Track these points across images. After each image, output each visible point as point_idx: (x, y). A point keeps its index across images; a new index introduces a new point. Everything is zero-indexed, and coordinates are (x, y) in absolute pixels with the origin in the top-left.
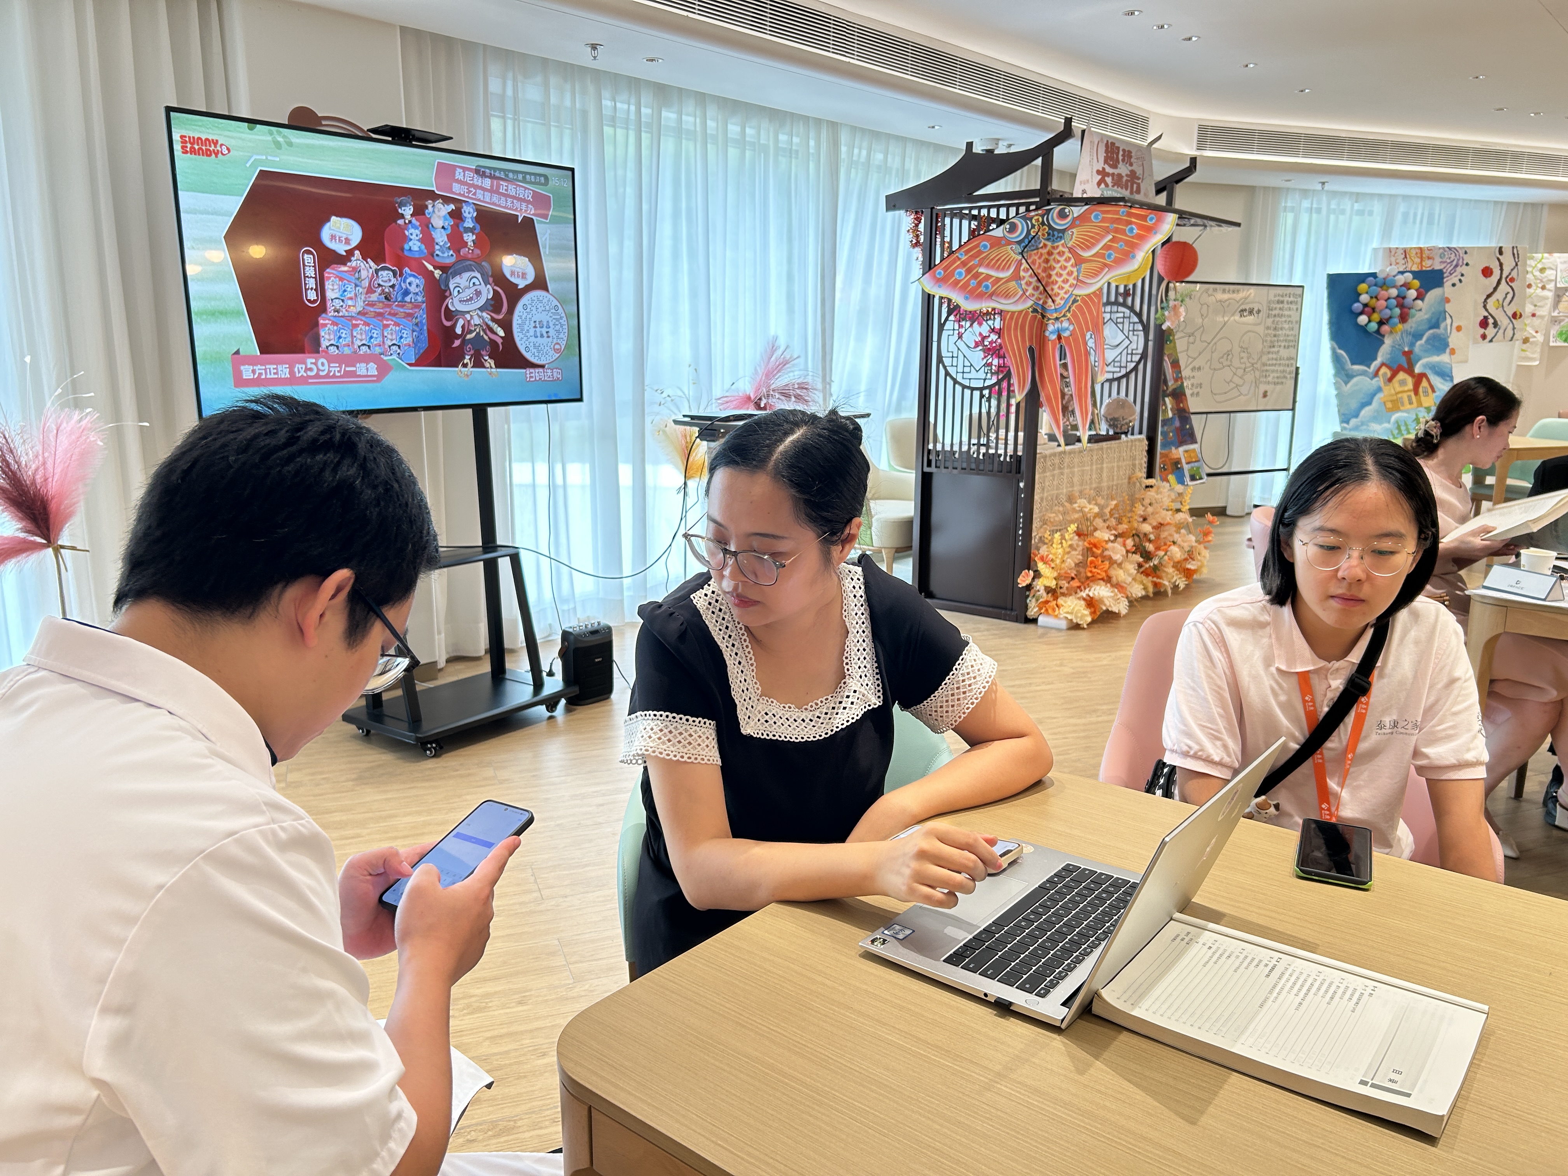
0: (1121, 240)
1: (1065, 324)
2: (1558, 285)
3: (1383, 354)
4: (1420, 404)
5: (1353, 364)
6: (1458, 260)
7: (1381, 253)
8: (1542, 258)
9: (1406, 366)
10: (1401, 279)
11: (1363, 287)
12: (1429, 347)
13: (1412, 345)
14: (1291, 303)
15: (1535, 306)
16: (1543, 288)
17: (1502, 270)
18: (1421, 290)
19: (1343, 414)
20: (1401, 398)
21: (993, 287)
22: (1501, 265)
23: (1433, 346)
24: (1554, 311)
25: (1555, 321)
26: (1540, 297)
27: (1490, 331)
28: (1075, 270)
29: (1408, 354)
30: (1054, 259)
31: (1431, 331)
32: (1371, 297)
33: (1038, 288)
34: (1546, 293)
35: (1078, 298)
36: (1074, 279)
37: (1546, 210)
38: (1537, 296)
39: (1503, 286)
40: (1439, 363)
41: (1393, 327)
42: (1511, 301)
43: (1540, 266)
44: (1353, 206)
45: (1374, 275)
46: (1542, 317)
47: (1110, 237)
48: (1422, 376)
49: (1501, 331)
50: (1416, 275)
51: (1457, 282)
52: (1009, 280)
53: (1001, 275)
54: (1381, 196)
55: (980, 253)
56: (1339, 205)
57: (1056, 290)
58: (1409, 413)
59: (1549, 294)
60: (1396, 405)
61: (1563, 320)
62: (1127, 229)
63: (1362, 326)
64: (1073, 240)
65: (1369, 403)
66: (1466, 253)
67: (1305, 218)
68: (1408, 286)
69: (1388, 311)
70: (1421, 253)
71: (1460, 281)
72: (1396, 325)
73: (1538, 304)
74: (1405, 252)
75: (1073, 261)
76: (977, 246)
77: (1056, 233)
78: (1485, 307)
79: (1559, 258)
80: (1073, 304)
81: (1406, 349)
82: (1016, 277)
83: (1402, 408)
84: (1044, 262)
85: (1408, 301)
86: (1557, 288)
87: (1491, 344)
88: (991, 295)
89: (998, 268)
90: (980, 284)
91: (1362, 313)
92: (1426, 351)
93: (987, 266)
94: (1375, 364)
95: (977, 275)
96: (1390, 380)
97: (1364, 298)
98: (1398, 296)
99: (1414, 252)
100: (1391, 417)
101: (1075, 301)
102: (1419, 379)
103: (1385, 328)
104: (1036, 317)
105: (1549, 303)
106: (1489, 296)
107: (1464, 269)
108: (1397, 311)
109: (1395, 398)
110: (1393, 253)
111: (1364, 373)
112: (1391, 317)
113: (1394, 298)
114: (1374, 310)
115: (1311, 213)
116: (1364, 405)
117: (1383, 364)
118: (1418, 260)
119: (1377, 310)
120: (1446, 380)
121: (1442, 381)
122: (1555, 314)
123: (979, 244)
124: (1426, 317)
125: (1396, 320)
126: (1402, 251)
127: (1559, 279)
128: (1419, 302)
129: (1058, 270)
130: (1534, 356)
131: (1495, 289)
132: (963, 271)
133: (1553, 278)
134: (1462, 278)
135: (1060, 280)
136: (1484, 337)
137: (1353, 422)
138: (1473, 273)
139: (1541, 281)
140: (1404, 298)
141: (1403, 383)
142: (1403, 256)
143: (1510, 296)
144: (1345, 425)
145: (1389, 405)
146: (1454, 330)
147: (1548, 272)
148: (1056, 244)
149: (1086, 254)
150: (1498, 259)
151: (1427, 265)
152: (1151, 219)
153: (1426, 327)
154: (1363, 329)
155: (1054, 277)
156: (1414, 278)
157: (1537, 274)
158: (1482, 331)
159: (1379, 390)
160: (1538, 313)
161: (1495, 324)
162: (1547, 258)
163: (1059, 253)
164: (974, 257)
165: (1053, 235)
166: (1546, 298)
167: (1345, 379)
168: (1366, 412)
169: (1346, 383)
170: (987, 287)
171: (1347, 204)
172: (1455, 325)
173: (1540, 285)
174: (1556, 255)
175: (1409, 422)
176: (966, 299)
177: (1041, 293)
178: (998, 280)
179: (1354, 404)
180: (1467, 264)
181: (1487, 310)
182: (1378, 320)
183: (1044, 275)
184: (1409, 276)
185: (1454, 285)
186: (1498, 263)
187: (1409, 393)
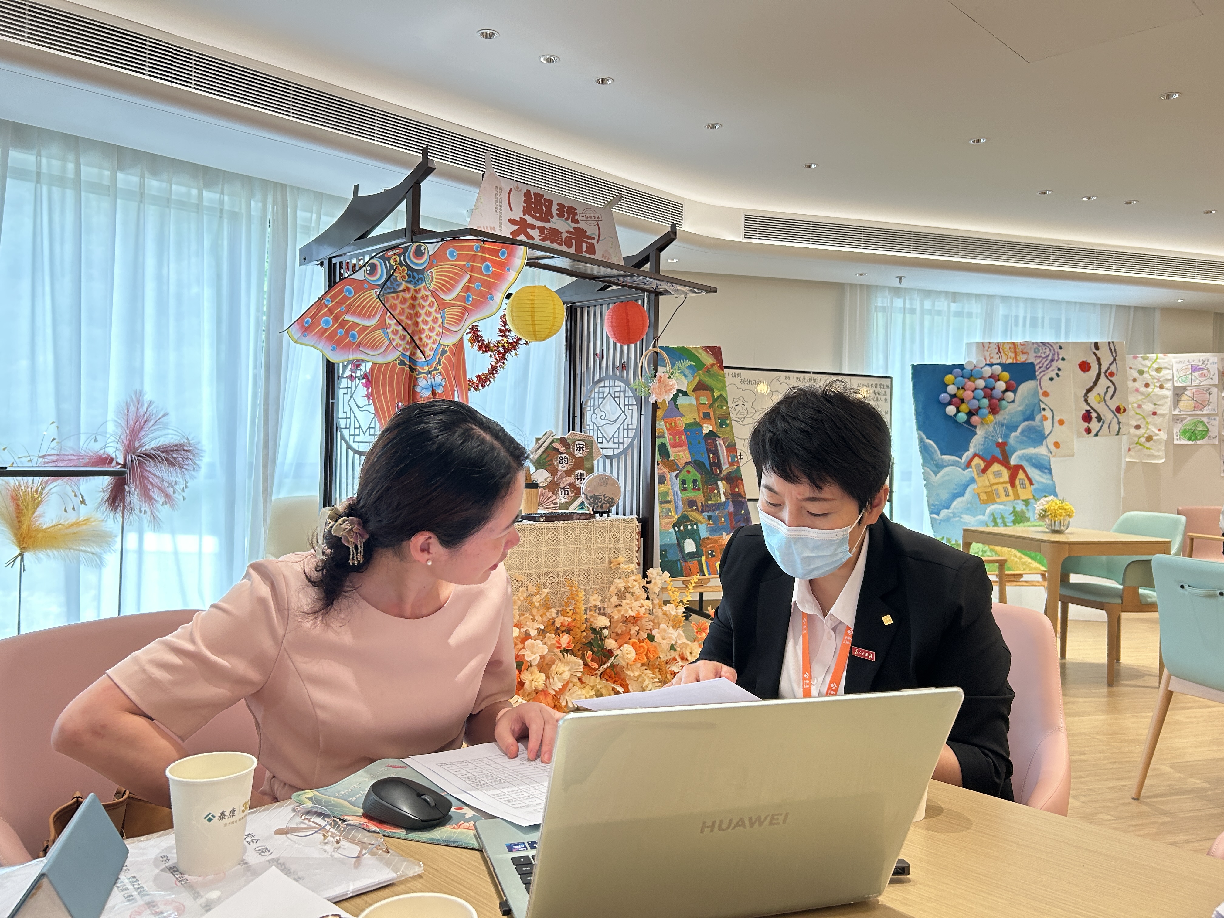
0: (479, 280)
1: (438, 379)
2: (1176, 384)
3: (976, 444)
4: (1017, 497)
5: (942, 454)
6: (1054, 355)
7: (974, 349)
8: (1157, 359)
9: (1001, 458)
10: (988, 371)
11: (949, 378)
12: (1024, 438)
13: (1007, 436)
14: (878, 393)
15: (1155, 404)
16: (1161, 387)
17: (1100, 365)
18: (1012, 382)
19: (933, 505)
20: (997, 490)
21: (359, 336)
22: (1098, 360)
23: (1029, 438)
24: (1175, 408)
25: (1177, 419)
26: (1160, 396)
27: (1094, 425)
28: (439, 316)
29: (1002, 446)
30: (419, 304)
31: (1026, 423)
32: (959, 388)
33: (404, 337)
34: (1164, 392)
35: (447, 349)
36: (440, 326)
37: (1158, 314)
38: (1156, 395)
39: (1103, 379)
40: (1036, 455)
41: (983, 418)
42: (1113, 396)
43: (1155, 366)
44: (949, 307)
45: (961, 367)
46: (1163, 415)
47: (468, 277)
48: (1019, 467)
49: (1106, 426)
50: (1005, 367)
51: (1054, 376)
52: (376, 328)
53: (366, 323)
54: (978, 296)
55: (346, 298)
56: (933, 305)
57: (425, 340)
58: (1005, 505)
59: (1169, 393)
60: (991, 498)
61: (1185, 418)
62: (483, 266)
63: (950, 416)
64: (434, 282)
65: (962, 494)
66: (1061, 348)
67: (898, 317)
68: (996, 378)
69: (975, 401)
70: (1015, 348)
71: (1058, 375)
72: (986, 415)
73: (1157, 403)
74: (998, 346)
75: (436, 305)
76: (341, 291)
77: (415, 274)
78: (1086, 401)
79: (1175, 358)
80: (442, 355)
81: (1000, 441)
82: (382, 325)
83: (997, 500)
84: (409, 307)
85: (997, 392)
86: (1175, 388)
87: (1096, 438)
88: (359, 345)
89: (364, 316)
90: (347, 332)
91: (950, 403)
92: (1021, 443)
93: (354, 313)
94: (967, 455)
95: (342, 324)
96: (984, 471)
97: (952, 389)
98: (985, 387)
99: (1007, 347)
100: (986, 509)
101: (444, 352)
102: (1015, 471)
103: (975, 419)
104: (404, 369)
105: (1169, 401)
106: (1089, 390)
107: (1060, 364)
108: (986, 402)
109: (990, 489)
110: (986, 348)
111: (955, 464)
112: (979, 408)
113: (982, 389)
114: (962, 401)
115: (904, 313)
116: (955, 496)
117: (975, 455)
118: (1013, 355)
119: (965, 401)
120: (1045, 473)
121: (1040, 473)
122: (1176, 412)
123: (343, 288)
124: (1020, 408)
125: (985, 411)
126: (995, 346)
127: (1175, 379)
128: (1010, 394)
129: (423, 316)
130: (1160, 453)
131: (1095, 383)
132: (330, 319)
133: (1170, 377)
134: (1059, 372)
135: (426, 328)
136: (1088, 431)
137: (944, 513)
138: (1070, 368)
139: (1159, 380)
140: (993, 389)
141: (998, 474)
142: (997, 351)
143: (1111, 390)
144: (935, 516)
145: (984, 497)
146: (1056, 424)
147: (1164, 372)
148: (418, 287)
149: (448, 298)
150: (1095, 354)
151: (1022, 358)
152: (503, 254)
153: (1021, 418)
154: (952, 419)
155: (421, 325)
156: (1003, 371)
157: (1154, 373)
158: (1086, 425)
159: (973, 480)
160: (1158, 412)
161: (1099, 419)
162: (1161, 359)
163: (422, 298)
164: (340, 303)
165: (414, 277)
166: (1165, 397)
167: (935, 469)
168: (957, 503)
169: (936, 474)
170: (353, 336)
171: (942, 304)
172: (1057, 418)
173: (1158, 385)
174: (1169, 355)
175: (1006, 515)
176: (333, 349)
177: (408, 343)
178: (365, 328)
179: (945, 495)
180: (1063, 359)
181: (1088, 404)
182: (967, 411)
183: (409, 322)
184: (998, 369)
185: (1051, 379)
186: (1095, 358)
187: (1005, 485)
